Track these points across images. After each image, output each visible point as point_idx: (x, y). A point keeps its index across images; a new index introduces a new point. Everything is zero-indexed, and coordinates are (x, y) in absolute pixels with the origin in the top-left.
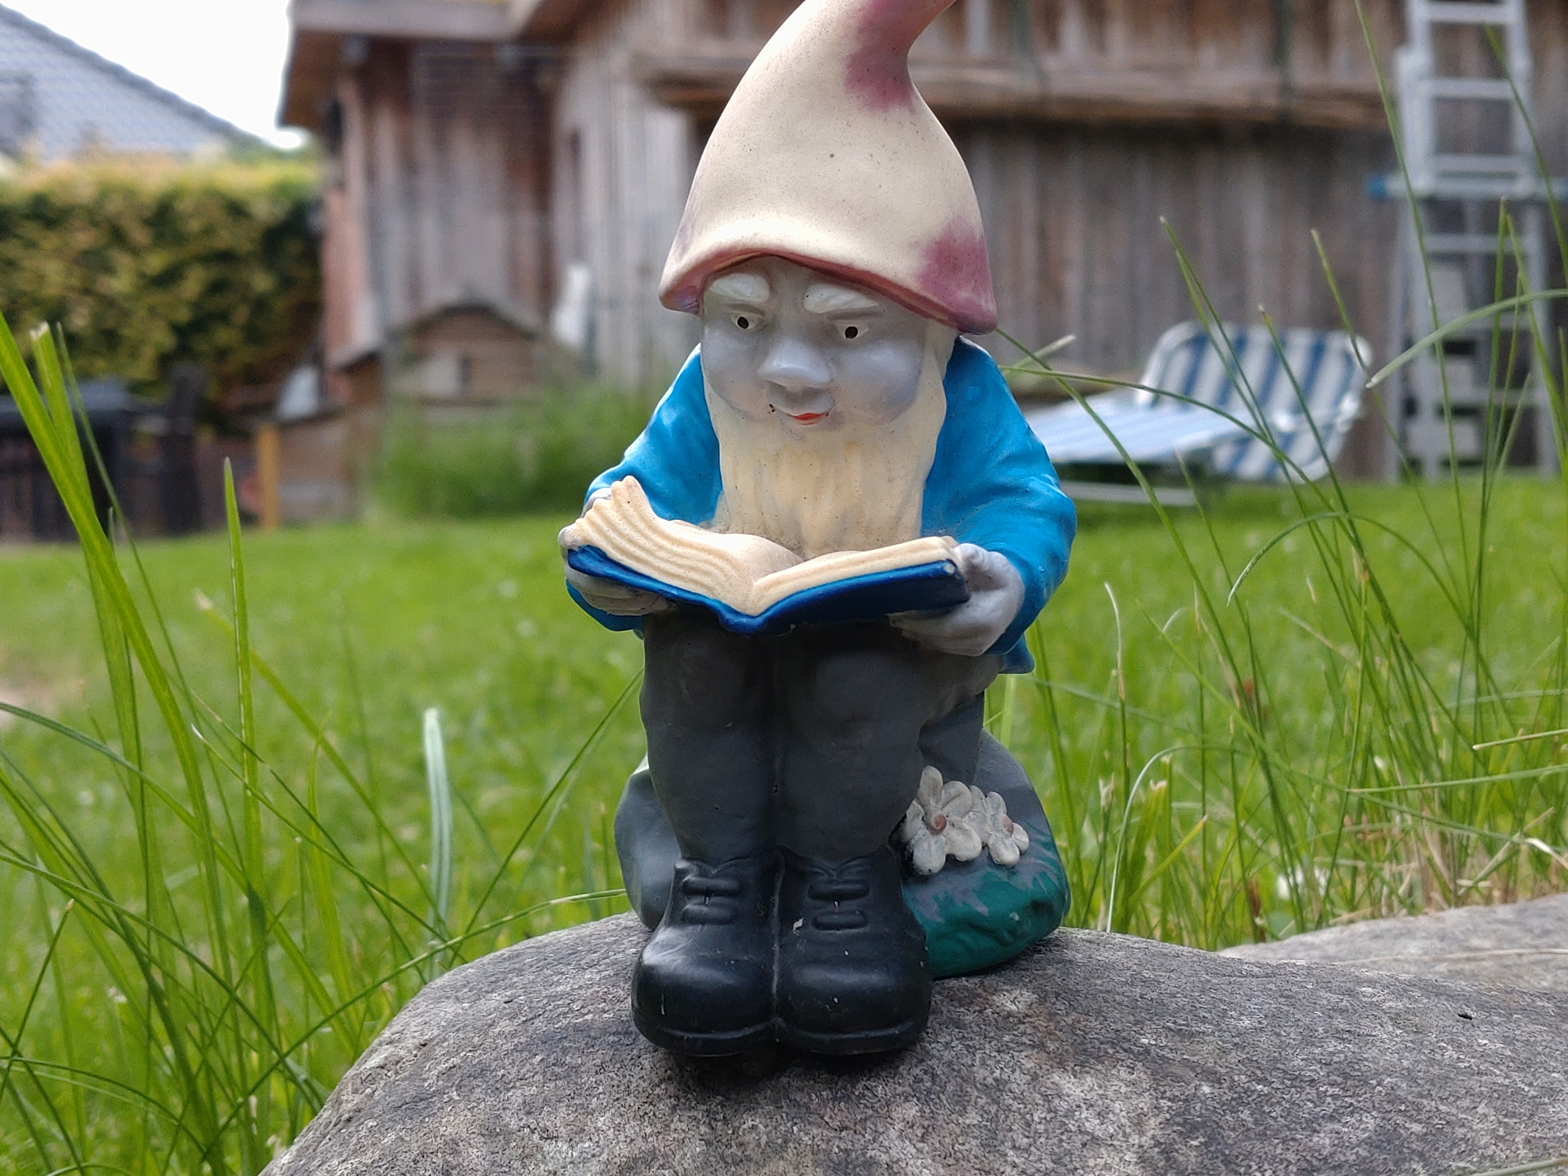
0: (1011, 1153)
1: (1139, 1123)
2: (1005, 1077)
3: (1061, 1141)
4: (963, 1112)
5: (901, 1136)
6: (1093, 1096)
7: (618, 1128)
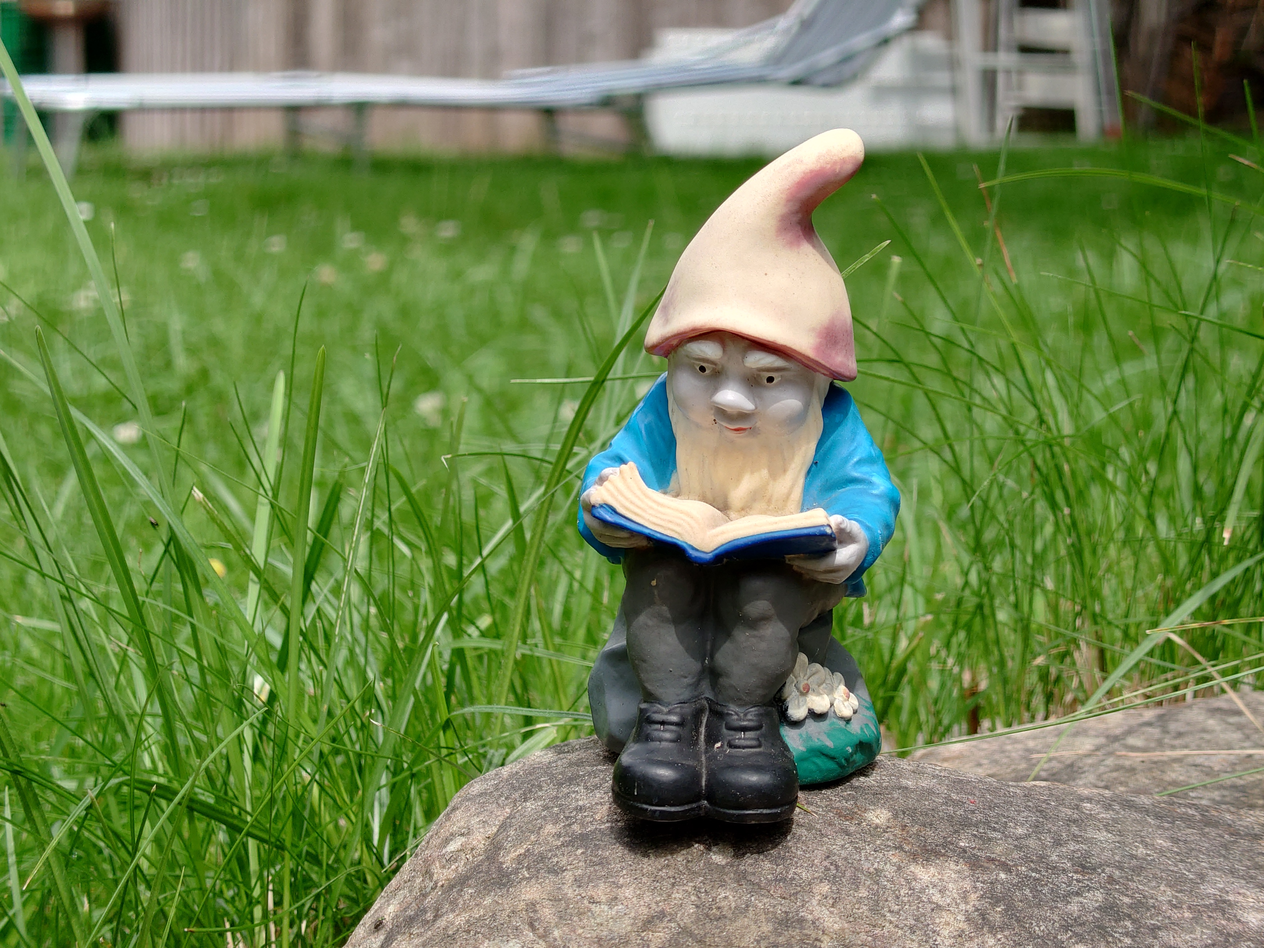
0: (888, 914)
1: (965, 897)
2: (881, 867)
3: (919, 907)
4: (857, 889)
5: (819, 903)
6: (935, 880)
7: (639, 897)
